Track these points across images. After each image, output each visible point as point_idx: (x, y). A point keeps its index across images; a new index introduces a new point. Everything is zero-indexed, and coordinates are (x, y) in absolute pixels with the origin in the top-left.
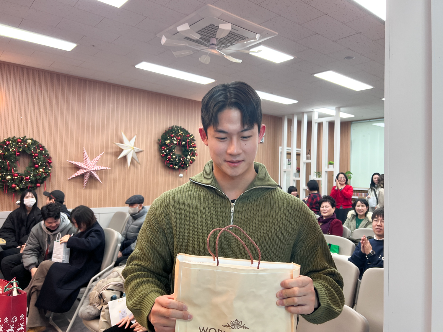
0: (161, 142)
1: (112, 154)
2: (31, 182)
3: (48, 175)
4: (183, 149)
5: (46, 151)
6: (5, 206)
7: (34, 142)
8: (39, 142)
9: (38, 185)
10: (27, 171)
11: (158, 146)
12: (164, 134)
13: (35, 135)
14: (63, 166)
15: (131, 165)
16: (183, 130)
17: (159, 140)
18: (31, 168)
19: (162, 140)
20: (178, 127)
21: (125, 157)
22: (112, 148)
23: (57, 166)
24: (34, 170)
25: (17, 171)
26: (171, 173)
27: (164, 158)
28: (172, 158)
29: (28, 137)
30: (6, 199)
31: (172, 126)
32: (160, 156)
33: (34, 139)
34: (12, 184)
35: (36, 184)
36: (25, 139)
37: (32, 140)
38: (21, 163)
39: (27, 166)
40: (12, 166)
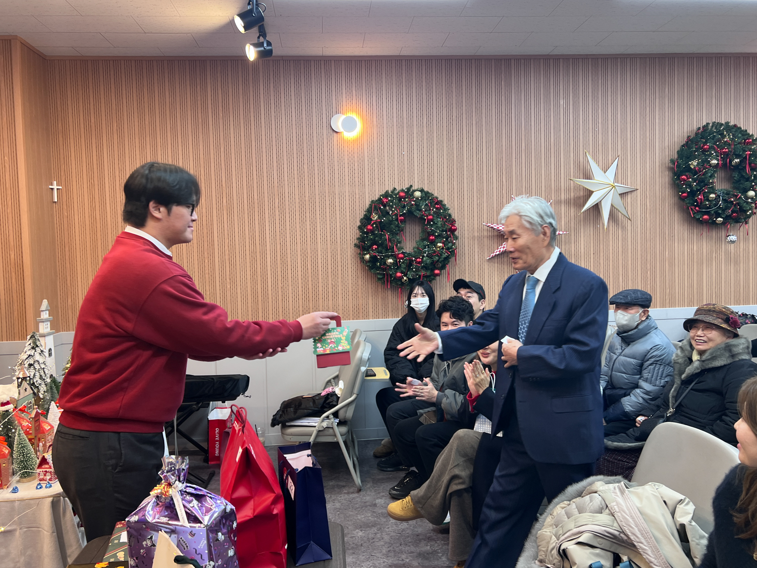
0: (678, 166)
1: (568, 202)
2: (425, 268)
3: (452, 253)
4: (736, 175)
5: (446, 209)
6: (390, 309)
7: (426, 195)
8: (433, 193)
9: (437, 272)
10: (418, 248)
11: (671, 174)
12: (683, 146)
13: (426, 182)
14: (476, 234)
15: (611, 222)
16: (735, 130)
17: (672, 161)
18: (424, 242)
19: (680, 161)
20: (722, 124)
21: (597, 207)
22: (568, 190)
23: (466, 235)
24: (428, 245)
25: (402, 248)
26: (704, 234)
27: (687, 201)
28: (708, 200)
29: (415, 187)
30: (390, 298)
31: (705, 123)
32: (676, 198)
33: (426, 190)
34: (396, 272)
35: (433, 270)
36: (411, 190)
37: (422, 191)
38: (408, 235)
39: (418, 239)
40: (394, 241)
